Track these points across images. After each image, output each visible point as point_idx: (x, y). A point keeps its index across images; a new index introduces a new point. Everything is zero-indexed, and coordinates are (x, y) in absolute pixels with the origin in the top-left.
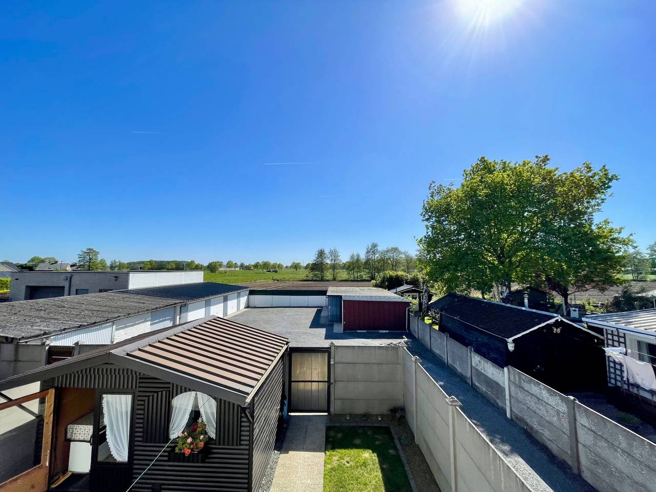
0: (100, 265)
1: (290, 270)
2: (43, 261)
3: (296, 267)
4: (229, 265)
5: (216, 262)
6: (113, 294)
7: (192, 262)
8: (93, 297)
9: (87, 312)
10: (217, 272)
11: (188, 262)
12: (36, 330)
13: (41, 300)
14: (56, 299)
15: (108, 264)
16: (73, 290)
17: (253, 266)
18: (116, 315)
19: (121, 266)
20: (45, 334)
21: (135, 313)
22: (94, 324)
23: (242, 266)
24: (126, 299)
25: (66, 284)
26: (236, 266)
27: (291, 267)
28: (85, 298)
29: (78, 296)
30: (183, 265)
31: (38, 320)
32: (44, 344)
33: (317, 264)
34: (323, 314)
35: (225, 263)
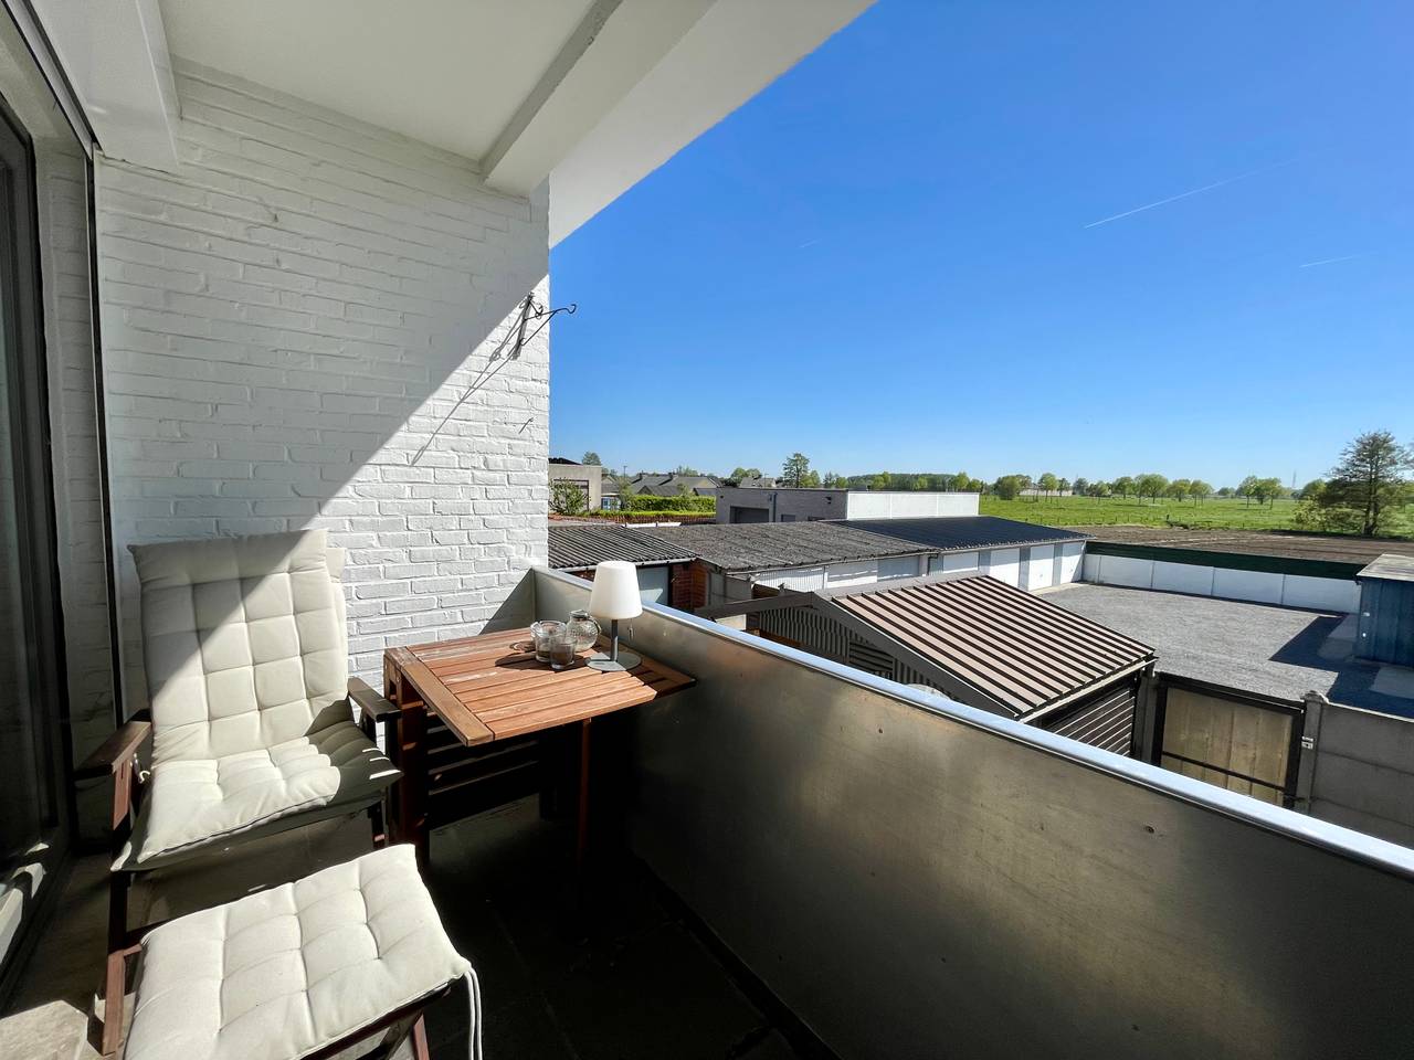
0: (811, 481)
1: (1238, 501)
2: (746, 475)
3: (1261, 492)
4: (1046, 484)
5: (1013, 477)
6: (825, 525)
7: (962, 476)
8: (800, 527)
9: (793, 547)
10: (1016, 499)
11: (953, 477)
12: (741, 562)
13: (745, 526)
14: (760, 525)
15: (822, 480)
16: (778, 516)
17: (1110, 487)
18: (829, 557)
19: (840, 482)
20: (750, 568)
21: (854, 558)
22: (800, 565)
23: (1080, 487)
24: (842, 535)
25: (770, 506)
26: (1063, 486)
27: (1240, 492)
28: (791, 527)
29: (784, 524)
30: (944, 483)
31: (742, 551)
32: (749, 579)
33: (1352, 484)
34: (1339, 633)
35: (1035, 480)
